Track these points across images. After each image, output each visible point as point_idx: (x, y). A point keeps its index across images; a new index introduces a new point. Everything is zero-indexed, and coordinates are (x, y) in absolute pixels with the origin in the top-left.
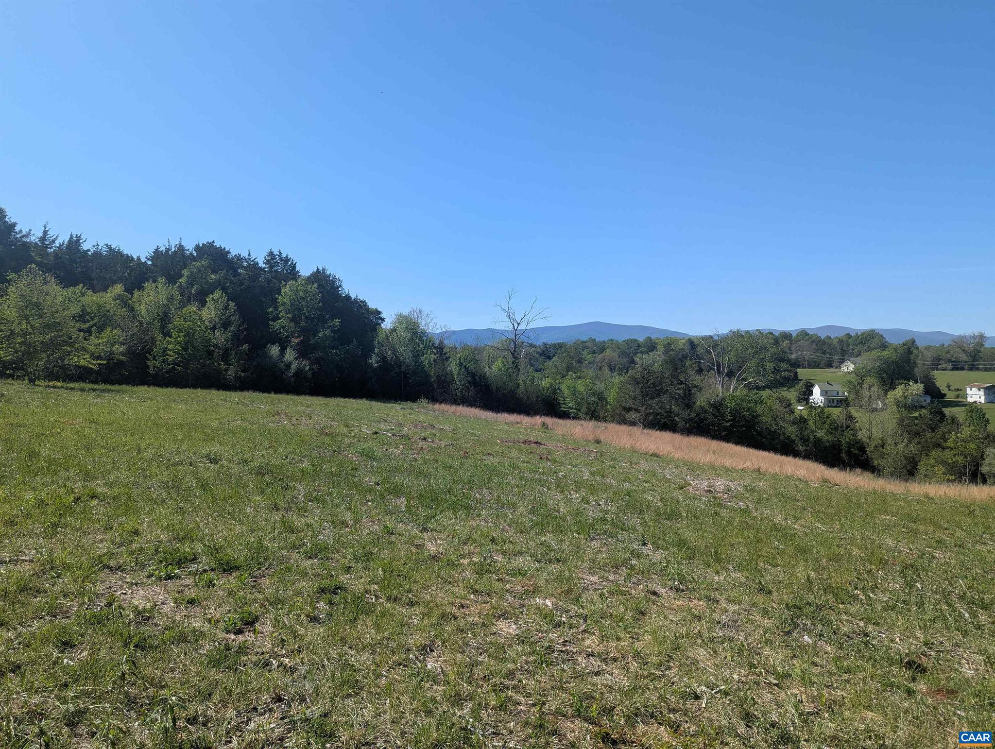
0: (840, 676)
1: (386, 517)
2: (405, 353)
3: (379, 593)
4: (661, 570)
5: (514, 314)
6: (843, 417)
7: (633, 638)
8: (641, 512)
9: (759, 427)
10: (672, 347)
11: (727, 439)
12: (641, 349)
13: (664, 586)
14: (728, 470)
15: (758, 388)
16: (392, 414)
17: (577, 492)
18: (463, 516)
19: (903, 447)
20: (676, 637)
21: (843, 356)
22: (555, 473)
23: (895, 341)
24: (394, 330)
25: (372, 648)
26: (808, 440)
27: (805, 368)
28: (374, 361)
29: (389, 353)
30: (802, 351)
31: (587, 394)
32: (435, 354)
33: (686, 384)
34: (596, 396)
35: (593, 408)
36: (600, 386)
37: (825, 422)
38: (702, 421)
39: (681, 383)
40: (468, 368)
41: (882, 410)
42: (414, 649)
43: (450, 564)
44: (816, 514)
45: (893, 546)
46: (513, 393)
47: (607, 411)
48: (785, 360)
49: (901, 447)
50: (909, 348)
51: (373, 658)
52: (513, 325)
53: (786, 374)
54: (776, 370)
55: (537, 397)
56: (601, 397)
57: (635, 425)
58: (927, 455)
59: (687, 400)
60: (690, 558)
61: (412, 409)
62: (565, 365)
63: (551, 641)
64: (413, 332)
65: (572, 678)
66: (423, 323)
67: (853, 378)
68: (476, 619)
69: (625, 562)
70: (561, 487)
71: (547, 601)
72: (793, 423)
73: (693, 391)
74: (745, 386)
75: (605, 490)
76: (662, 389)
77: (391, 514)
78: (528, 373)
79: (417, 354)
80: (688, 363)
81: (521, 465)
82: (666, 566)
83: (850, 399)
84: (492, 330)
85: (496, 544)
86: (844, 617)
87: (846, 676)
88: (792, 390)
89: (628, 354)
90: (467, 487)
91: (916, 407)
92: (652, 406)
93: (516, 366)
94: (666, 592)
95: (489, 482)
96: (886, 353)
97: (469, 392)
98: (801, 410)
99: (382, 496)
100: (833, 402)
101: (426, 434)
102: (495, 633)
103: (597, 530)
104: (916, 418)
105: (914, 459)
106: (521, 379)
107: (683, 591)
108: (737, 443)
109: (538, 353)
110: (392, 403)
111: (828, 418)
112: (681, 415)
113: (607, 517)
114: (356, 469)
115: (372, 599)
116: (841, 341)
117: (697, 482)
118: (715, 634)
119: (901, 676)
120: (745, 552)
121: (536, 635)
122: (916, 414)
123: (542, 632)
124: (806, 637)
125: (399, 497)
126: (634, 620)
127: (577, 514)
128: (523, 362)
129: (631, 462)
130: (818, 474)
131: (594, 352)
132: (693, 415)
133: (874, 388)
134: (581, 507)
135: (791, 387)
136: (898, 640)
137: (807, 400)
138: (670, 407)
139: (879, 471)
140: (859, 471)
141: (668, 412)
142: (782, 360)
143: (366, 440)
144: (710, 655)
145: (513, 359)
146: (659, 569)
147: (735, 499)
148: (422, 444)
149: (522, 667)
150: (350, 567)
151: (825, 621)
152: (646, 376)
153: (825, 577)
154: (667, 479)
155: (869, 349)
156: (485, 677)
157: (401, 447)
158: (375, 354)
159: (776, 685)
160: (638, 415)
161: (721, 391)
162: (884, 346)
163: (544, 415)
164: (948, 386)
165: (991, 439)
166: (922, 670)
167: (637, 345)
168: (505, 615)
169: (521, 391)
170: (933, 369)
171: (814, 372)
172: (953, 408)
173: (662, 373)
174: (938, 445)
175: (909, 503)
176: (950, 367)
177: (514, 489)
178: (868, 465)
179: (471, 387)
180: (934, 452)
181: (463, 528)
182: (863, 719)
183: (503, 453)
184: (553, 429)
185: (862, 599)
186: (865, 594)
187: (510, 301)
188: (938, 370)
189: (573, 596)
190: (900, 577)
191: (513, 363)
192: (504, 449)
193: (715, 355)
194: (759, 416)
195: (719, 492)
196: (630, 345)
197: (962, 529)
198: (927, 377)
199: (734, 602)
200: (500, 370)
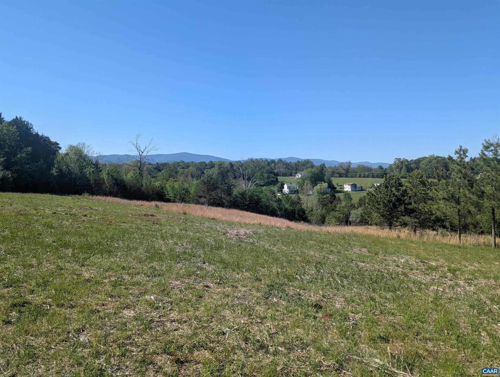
0: (288, 315)
1: (59, 261)
2: (74, 168)
3: (52, 304)
4: (212, 275)
5: (139, 147)
6: (296, 198)
7: (195, 310)
8: (204, 247)
9: (261, 204)
10: (222, 166)
11: (247, 210)
12: (208, 167)
13: (212, 283)
14: (246, 224)
15: (261, 186)
16: (66, 202)
17: (171, 240)
18: (107, 256)
20: (216, 306)
21: (296, 171)
22: (161, 230)
23: (317, 164)
24: (67, 154)
25: (46, 334)
26: (282, 209)
27: (281, 176)
28: (54, 171)
29: (64, 167)
30: (280, 168)
31: (180, 189)
32: (93, 168)
33: (228, 184)
34: (184, 190)
35: (183, 197)
36: (186, 185)
37: (289, 201)
38: (236, 202)
39: (226, 184)
40: (113, 176)
41: (312, 195)
42: (73, 331)
43: (98, 283)
44: (283, 243)
45: (313, 254)
46: (139, 190)
47: (190, 198)
48: (272, 173)
49: (319, 211)
50: (322, 168)
51: (46, 340)
52: (139, 153)
53: (273, 179)
54: (268, 177)
55: (153, 191)
56: (187, 191)
57: (204, 205)
58: (329, 214)
59: (229, 192)
60: (226, 268)
61: (79, 199)
62: (168, 174)
63: (152, 317)
64: (79, 156)
65: (162, 334)
66: (86, 151)
67: (300, 181)
68: (111, 311)
69: (194, 273)
70: (163, 238)
71: (151, 296)
72: (276, 201)
73: (232, 188)
74: (255, 185)
75: (187, 238)
76: (217, 186)
77: (62, 259)
78: (148, 178)
79: (82, 168)
80: (230, 174)
81: (142, 227)
82: (214, 273)
83: (299, 190)
84: (127, 155)
85: (125, 270)
86: (291, 288)
87: (290, 315)
88: (275, 186)
89: (201, 169)
90: (110, 240)
91: (325, 193)
92: (212, 195)
93: (141, 175)
94: (213, 286)
95: (123, 237)
96: (313, 169)
97: (114, 189)
98: (279, 195)
99: (57, 249)
100: (292, 192)
101: (87, 212)
102: (121, 317)
103: (181, 258)
104: (325, 198)
105: (324, 216)
106: (144, 182)
107: (221, 284)
108: (252, 212)
109: (154, 168)
110: (66, 196)
111: (290, 199)
112: (226, 199)
113: (186, 251)
114: (40, 234)
115: (47, 307)
116: (296, 164)
117: (232, 231)
118: (234, 303)
119: (312, 311)
120: (251, 262)
121: (145, 315)
122: (325, 196)
123: (148, 313)
124: (274, 299)
125: (67, 249)
126: (196, 301)
127: (171, 251)
128: (145, 173)
129: (201, 223)
130: (285, 225)
131: (183, 168)
132: (232, 199)
133: (308, 185)
134: (173, 247)
135: (275, 185)
136: (312, 296)
137: (282, 191)
138: (221, 195)
139: (310, 222)
140: (302, 222)
141: (220, 198)
143: (48, 217)
144: (232, 313)
145: (140, 171)
146: (210, 274)
147: (248, 238)
148: (84, 218)
149: (135, 332)
150: (33, 290)
151: (283, 291)
152: (209, 180)
153: (284, 270)
154: (218, 230)
155: (307, 168)
156: (114, 341)
157: (71, 220)
158: (55, 168)
159: (260, 322)
160: (205, 199)
161: (244, 187)
162: (313, 167)
163: (157, 201)
164: (337, 184)
165: (353, 207)
166: (321, 307)
167: (205, 165)
168: (128, 307)
169: (144, 188)
170: (332, 177)
171: (284, 178)
172: (339, 194)
173: (217, 179)
174: (333, 210)
175: (321, 235)
176: (338, 176)
177: (137, 240)
178: (306, 219)
179: (115, 186)
180: (331, 213)
181: (106, 263)
182: (295, 332)
183: (132, 221)
184: (161, 208)
185: (299, 279)
186: (300, 277)
187: (138, 140)
188: (333, 177)
189: (166, 292)
190: (315, 268)
191: (139, 173)
192: (133, 219)
193: (242, 170)
194: (261, 198)
195: (241, 235)
196: (202, 164)
197: (340, 245)
198: (329, 180)
199: (244, 286)
200: (132, 177)
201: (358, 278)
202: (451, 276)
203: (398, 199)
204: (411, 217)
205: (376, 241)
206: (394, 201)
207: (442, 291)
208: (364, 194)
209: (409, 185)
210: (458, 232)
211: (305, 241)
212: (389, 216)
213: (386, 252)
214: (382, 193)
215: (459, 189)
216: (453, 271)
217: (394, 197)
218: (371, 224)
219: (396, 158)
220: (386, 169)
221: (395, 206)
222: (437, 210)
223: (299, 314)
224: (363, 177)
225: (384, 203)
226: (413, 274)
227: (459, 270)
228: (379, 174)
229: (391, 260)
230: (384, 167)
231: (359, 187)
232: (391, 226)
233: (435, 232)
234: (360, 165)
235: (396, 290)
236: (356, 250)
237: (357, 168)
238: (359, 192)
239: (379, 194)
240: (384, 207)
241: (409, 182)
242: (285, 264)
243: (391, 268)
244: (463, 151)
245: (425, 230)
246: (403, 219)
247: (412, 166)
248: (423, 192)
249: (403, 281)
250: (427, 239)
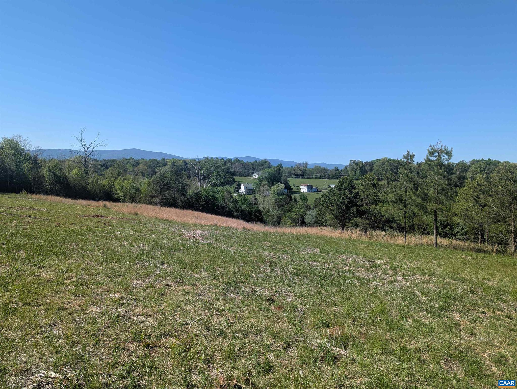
0: (244, 308)
1: (14, 262)
2: (10, 163)
3: (18, 302)
5: (84, 142)
6: (253, 199)
7: (159, 305)
8: (161, 249)
9: (217, 204)
10: (176, 164)
11: (202, 211)
12: (159, 165)
13: (172, 282)
14: (202, 226)
15: (217, 186)
16: (3, 201)
17: (127, 242)
18: (63, 258)
19: (276, 212)
20: (178, 302)
21: (253, 171)
22: (114, 232)
23: (274, 165)
24: (1, 148)
25: (20, 329)
26: (238, 210)
27: (238, 176)
30: (237, 168)
31: (130, 188)
32: (31, 164)
33: (182, 183)
34: (135, 190)
35: (133, 196)
36: (137, 184)
37: (246, 202)
38: (190, 202)
39: (180, 183)
40: (55, 173)
41: (268, 196)
42: (45, 326)
43: (59, 283)
44: (239, 244)
45: (268, 255)
46: (84, 188)
47: (141, 198)
49: (275, 212)
50: (279, 168)
51: (22, 333)
52: (84, 148)
53: (229, 179)
54: (225, 177)
55: (100, 190)
56: (138, 190)
57: (156, 205)
58: (285, 215)
59: (183, 192)
60: (184, 268)
61: (17, 198)
62: (116, 172)
63: (120, 312)
64: (16, 150)
65: (131, 326)
66: (23, 144)
67: (257, 181)
69: (153, 273)
70: (118, 239)
71: (116, 295)
72: (232, 202)
73: (186, 187)
74: (211, 185)
75: (142, 239)
76: (171, 186)
77: (16, 260)
78: (94, 176)
79: (19, 164)
80: (184, 173)
81: (94, 229)
82: (173, 273)
83: (256, 191)
84: (70, 151)
85: (85, 271)
86: (247, 285)
87: (246, 308)
88: (231, 187)
89: (152, 167)
91: (281, 194)
92: (165, 195)
93: (87, 172)
94: (174, 284)
95: (75, 239)
96: (270, 170)
97: (56, 187)
98: (236, 196)
100: (249, 192)
101: (30, 213)
102: (89, 313)
103: (139, 259)
104: (281, 199)
105: (280, 217)
106: (90, 180)
107: (181, 283)
108: (207, 213)
109: (100, 165)
110: (1, 194)
111: (247, 199)
112: (180, 199)
113: (144, 253)
115: (14, 305)
116: (252, 164)
117: (188, 232)
118: (195, 299)
119: (266, 304)
120: (209, 263)
121: (111, 311)
122: (281, 197)
123: (114, 309)
124: (232, 295)
125: (19, 251)
126: (159, 298)
127: (128, 252)
128: (91, 170)
129: (155, 224)
130: (241, 226)
131: (133, 165)
132: (186, 199)
133: (265, 186)
134: (130, 248)
135: (231, 185)
136: (266, 291)
137: (239, 191)
138: (175, 195)
139: (267, 223)
140: (259, 223)
141: (173, 198)
142: (228, 172)
144: (193, 307)
145: (86, 167)
146: (170, 274)
147: (205, 239)
148: (28, 219)
149: (105, 325)
151: (240, 288)
152: (162, 179)
153: (241, 270)
154: (173, 232)
155: (264, 168)
156: (86, 333)
157: (14, 221)
159: (219, 315)
160: (158, 199)
161: (200, 187)
162: (270, 167)
163: (105, 200)
164: (294, 185)
165: (309, 208)
166: (273, 301)
167: (157, 162)
168: (93, 304)
169: (90, 187)
170: (288, 177)
171: (241, 178)
172: (295, 195)
173: (170, 177)
174: (289, 211)
175: (276, 236)
176: (295, 177)
177: (91, 242)
178: (263, 220)
179: (57, 184)
180: (287, 214)
181: (63, 265)
182: (250, 322)
183: (82, 223)
184: (110, 208)
185: (254, 277)
186: (256, 275)
187: (83, 135)
188: (290, 178)
189: (129, 291)
190: (269, 267)
191: (84, 171)
192: (83, 221)
193: (197, 169)
194: (217, 199)
195: (198, 237)
196: (153, 162)
197: (294, 246)
198: (286, 181)
199: (203, 285)
200: (76, 174)
201: (309, 276)
202: (392, 273)
203: (351, 201)
204: (362, 218)
205: (329, 242)
206: (347, 203)
207: (382, 286)
208: (318, 195)
209: (362, 188)
210: (404, 233)
211: (261, 242)
212: (342, 218)
213: (337, 252)
214: (335, 195)
215: (406, 193)
216: (394, 268)
217: (347, 200)
218: (326, 226)
219: (351, 160)
220: (341, 170)
221: (347, 208)
222: (386, 212)
223: (254, 307)
224: (319, 179)
225: (337, 205)
226: (359, 271)
227: (399, 267)
228: (335, 176)
229: (340, 259)
230: (340, 168)
231: (315, 188)
232: (343, 227)
233: (384, 233)
234: (316, 166)
235: (341, 285)
236: (309, 250)
237: (314, 169)
238: (315, 193)
239: (333, 196)
240: (337, 209)
241: (362, 184)
242: (241, 264)
243: (340, 266)
244: (410, 156)
245: (376, 231)
246: (355, 221)
247: (366, 168)
248: (374, 194)
249: (348, 278)
250: (376, 240)
